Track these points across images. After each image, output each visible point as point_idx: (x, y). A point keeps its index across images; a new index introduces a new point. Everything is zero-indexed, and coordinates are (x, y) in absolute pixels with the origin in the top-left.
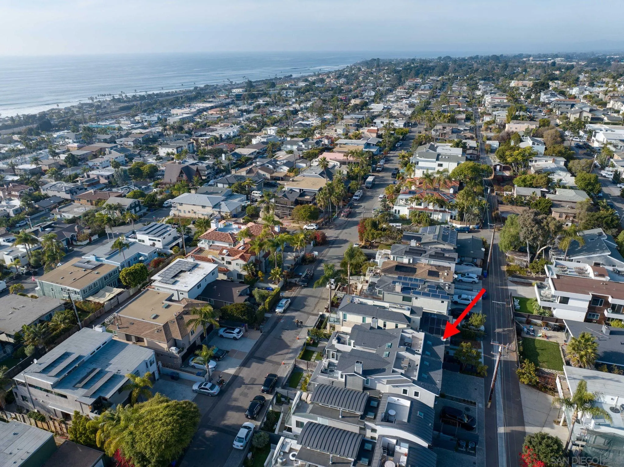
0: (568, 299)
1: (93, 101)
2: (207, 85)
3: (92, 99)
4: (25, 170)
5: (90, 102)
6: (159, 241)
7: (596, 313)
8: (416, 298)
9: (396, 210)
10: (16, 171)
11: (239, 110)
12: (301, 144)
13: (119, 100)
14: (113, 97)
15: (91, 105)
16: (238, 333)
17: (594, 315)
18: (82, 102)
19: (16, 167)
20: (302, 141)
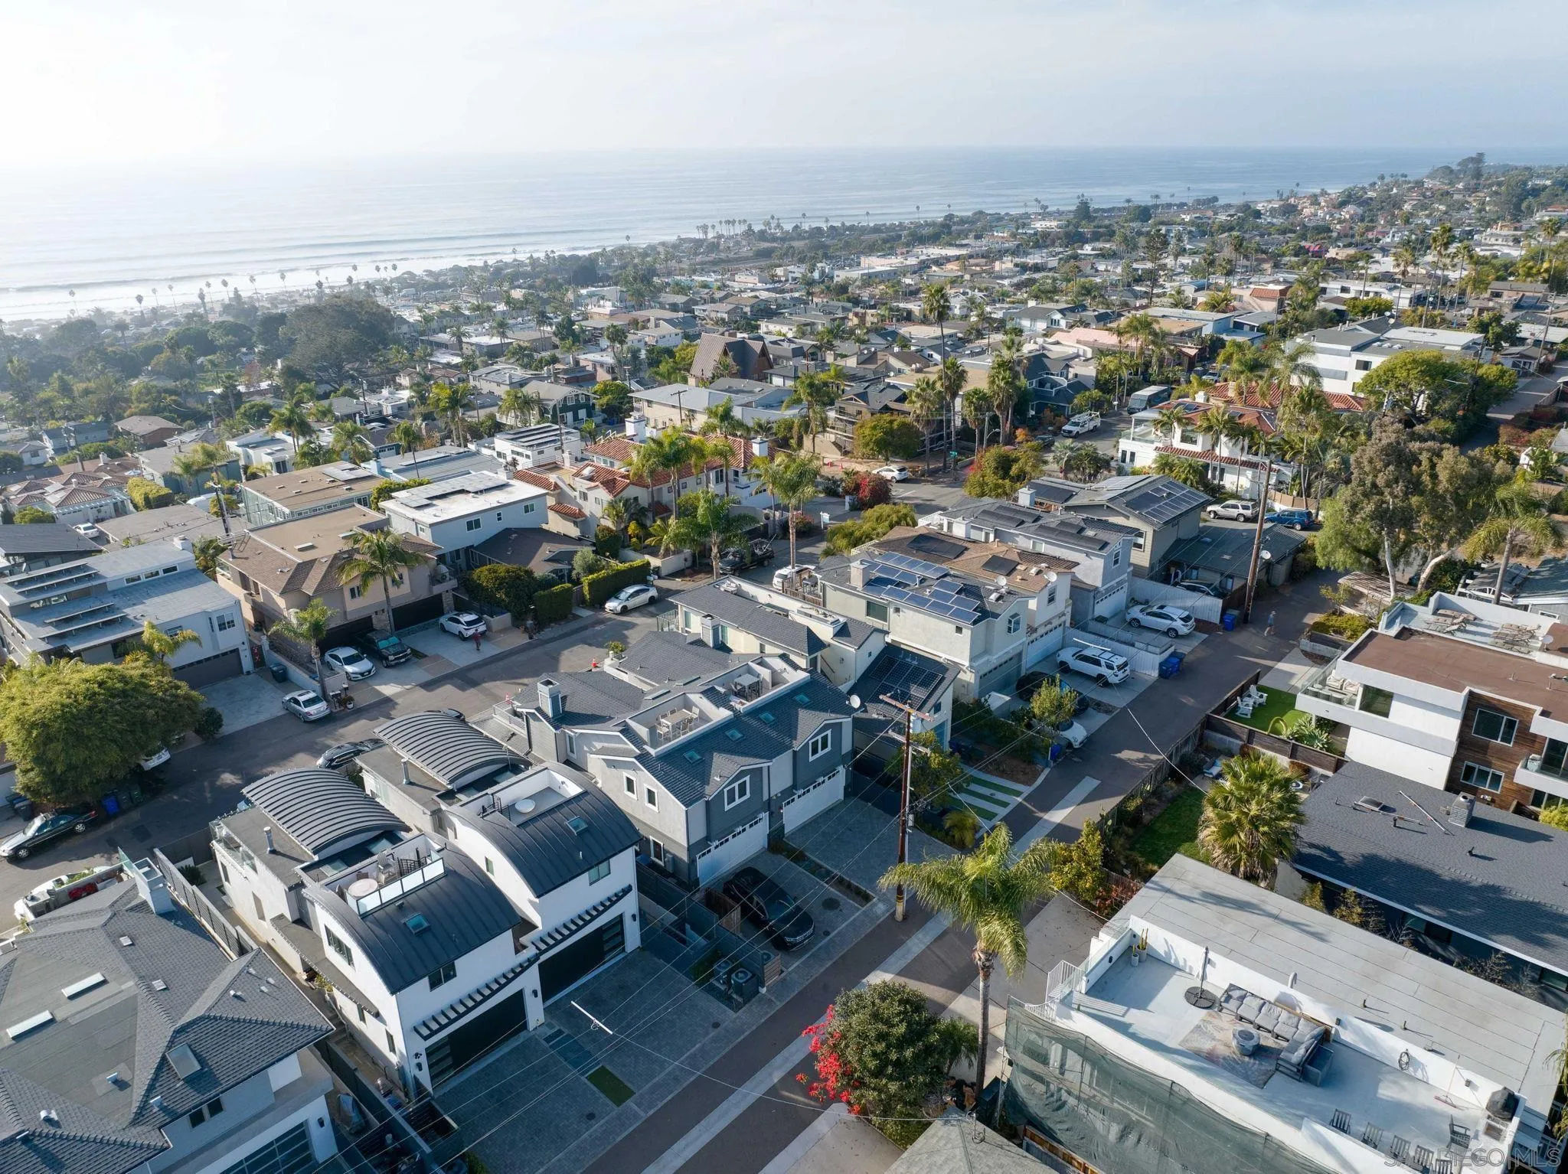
0: (1389, 697)
1: (706, 233)
2: (981, 213)
3: (705, 228)
4: (478, 346)
5: (700, 235)
6: (528, 457)
7: (1489, 764)
8: (897, 610)
9: (1124, 453)
10: (465, 346)
11: (1016, 265)
12: (1057, 316)
13: (762, 236)
14: (750, 226)
15: (698, 243)
16: (469, 623)
17: (1483, 775)
18: (683, 236)
19: (464, 339)
20: (1061, 311)
